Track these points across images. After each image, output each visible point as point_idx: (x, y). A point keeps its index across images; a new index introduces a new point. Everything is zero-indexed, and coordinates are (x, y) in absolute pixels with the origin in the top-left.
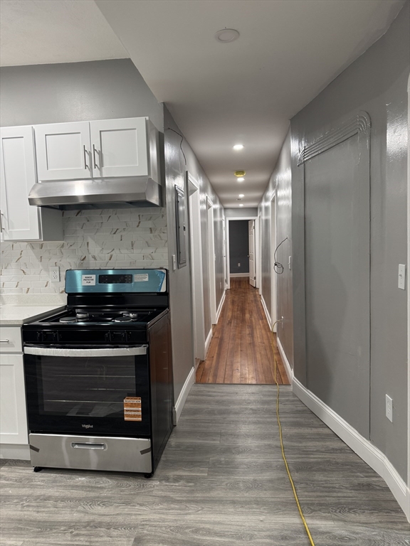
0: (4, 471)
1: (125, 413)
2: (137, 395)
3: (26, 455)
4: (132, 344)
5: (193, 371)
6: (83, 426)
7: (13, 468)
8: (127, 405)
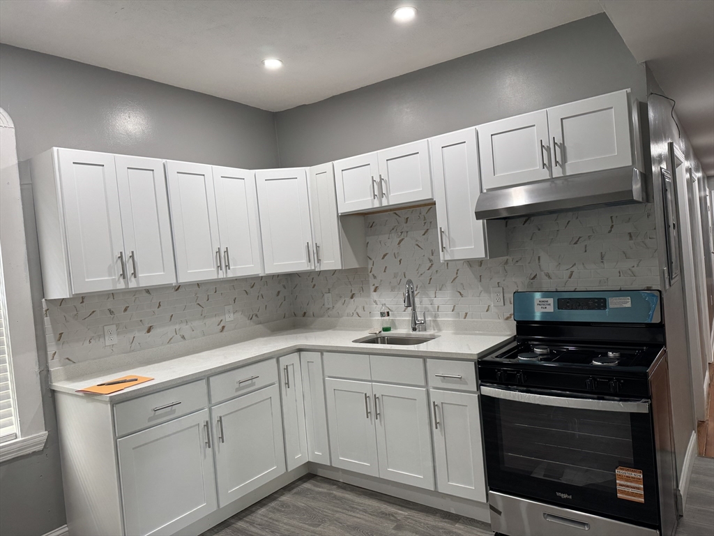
0: (460, 529)
1: (618, 488)
2: (636, 466)
3: (485, 515)
4: (624, 397)
5: (694, 436)
6: (558, 494)
7: (469, 528)
8: (621, 478)
